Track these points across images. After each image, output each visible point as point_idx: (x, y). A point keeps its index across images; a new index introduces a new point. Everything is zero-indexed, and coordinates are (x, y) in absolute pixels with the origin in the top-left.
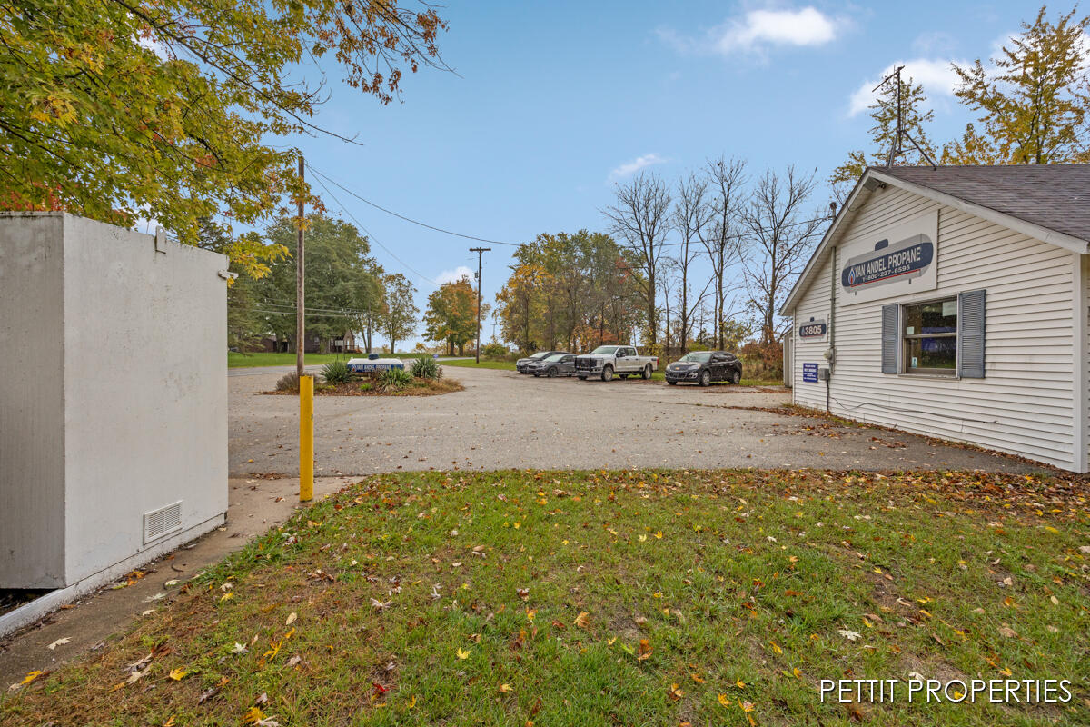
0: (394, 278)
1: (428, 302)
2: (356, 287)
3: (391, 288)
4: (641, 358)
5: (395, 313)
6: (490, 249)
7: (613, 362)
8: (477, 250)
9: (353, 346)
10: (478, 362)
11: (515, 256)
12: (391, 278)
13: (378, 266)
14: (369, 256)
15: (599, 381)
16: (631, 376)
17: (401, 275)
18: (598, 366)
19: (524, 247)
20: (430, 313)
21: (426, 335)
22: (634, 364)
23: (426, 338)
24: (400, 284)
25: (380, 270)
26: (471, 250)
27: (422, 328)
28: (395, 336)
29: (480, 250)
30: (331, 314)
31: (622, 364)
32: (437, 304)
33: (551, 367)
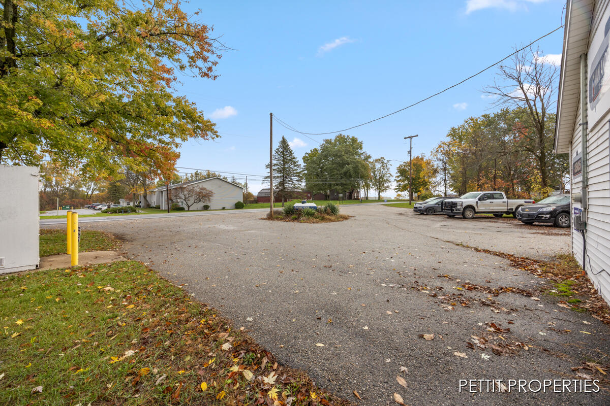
0: (380, 160)
1: (396, 171)
2: (353, 168)
3: (378, 166)
4: (510, 201)
5: (380, 178)
6: (417, 136)
7: (475, 205)
8: (409, 137)
9: (357, 196)
10: (410, 204)
11: (448, 136)
12: (377, 161)
13: (368, 155)
14: (364, 150)
15: (461, 218)
16: (505, 215)
17: (383, 158)
18: (459, 207)
19: (454, 130)
20: (398, 177)
21: (397, 189)
22: (500, 205)
23: (396, 190)
24: (383, 163)
25: (369, 157)
26: (405, 138)
27: (394, 185)
28: (380, 190)
29: (411, 137)
30: (343, 181)
31: (484, 205)
32: (402, 172)
33: (429, 208)
